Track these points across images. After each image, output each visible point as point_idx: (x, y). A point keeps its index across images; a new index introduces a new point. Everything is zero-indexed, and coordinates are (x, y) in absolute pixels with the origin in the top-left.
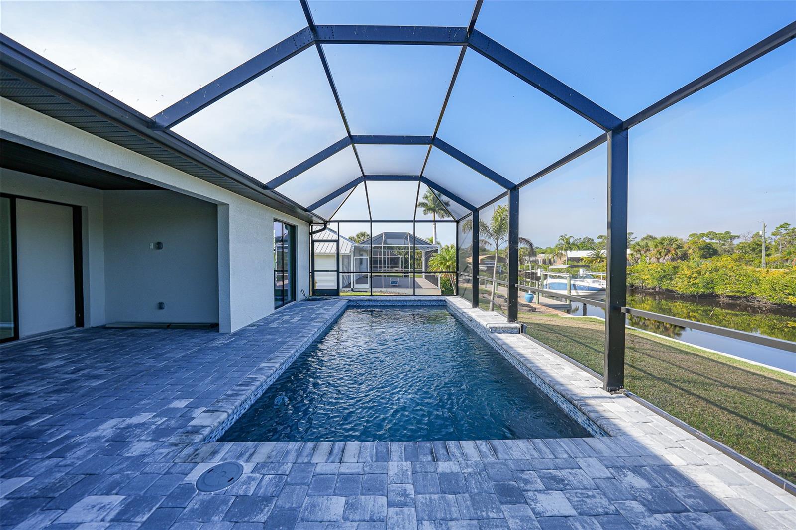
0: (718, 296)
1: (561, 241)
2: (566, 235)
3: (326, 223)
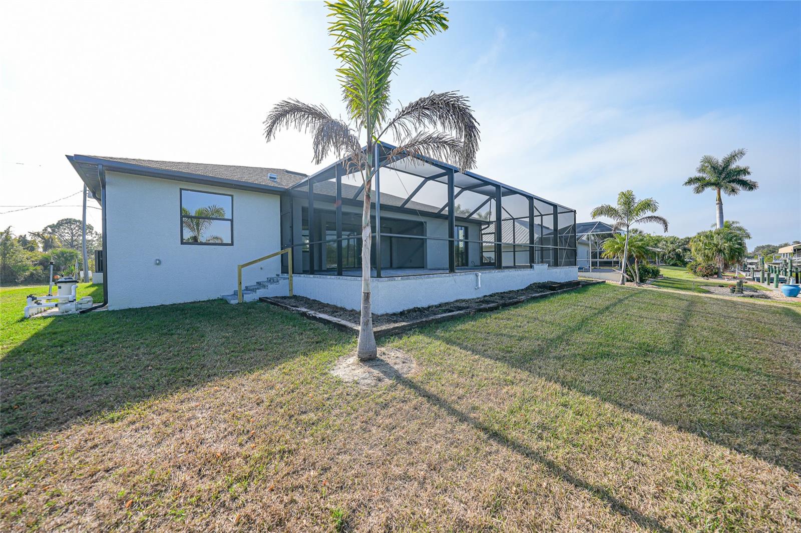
3: (489, 223)
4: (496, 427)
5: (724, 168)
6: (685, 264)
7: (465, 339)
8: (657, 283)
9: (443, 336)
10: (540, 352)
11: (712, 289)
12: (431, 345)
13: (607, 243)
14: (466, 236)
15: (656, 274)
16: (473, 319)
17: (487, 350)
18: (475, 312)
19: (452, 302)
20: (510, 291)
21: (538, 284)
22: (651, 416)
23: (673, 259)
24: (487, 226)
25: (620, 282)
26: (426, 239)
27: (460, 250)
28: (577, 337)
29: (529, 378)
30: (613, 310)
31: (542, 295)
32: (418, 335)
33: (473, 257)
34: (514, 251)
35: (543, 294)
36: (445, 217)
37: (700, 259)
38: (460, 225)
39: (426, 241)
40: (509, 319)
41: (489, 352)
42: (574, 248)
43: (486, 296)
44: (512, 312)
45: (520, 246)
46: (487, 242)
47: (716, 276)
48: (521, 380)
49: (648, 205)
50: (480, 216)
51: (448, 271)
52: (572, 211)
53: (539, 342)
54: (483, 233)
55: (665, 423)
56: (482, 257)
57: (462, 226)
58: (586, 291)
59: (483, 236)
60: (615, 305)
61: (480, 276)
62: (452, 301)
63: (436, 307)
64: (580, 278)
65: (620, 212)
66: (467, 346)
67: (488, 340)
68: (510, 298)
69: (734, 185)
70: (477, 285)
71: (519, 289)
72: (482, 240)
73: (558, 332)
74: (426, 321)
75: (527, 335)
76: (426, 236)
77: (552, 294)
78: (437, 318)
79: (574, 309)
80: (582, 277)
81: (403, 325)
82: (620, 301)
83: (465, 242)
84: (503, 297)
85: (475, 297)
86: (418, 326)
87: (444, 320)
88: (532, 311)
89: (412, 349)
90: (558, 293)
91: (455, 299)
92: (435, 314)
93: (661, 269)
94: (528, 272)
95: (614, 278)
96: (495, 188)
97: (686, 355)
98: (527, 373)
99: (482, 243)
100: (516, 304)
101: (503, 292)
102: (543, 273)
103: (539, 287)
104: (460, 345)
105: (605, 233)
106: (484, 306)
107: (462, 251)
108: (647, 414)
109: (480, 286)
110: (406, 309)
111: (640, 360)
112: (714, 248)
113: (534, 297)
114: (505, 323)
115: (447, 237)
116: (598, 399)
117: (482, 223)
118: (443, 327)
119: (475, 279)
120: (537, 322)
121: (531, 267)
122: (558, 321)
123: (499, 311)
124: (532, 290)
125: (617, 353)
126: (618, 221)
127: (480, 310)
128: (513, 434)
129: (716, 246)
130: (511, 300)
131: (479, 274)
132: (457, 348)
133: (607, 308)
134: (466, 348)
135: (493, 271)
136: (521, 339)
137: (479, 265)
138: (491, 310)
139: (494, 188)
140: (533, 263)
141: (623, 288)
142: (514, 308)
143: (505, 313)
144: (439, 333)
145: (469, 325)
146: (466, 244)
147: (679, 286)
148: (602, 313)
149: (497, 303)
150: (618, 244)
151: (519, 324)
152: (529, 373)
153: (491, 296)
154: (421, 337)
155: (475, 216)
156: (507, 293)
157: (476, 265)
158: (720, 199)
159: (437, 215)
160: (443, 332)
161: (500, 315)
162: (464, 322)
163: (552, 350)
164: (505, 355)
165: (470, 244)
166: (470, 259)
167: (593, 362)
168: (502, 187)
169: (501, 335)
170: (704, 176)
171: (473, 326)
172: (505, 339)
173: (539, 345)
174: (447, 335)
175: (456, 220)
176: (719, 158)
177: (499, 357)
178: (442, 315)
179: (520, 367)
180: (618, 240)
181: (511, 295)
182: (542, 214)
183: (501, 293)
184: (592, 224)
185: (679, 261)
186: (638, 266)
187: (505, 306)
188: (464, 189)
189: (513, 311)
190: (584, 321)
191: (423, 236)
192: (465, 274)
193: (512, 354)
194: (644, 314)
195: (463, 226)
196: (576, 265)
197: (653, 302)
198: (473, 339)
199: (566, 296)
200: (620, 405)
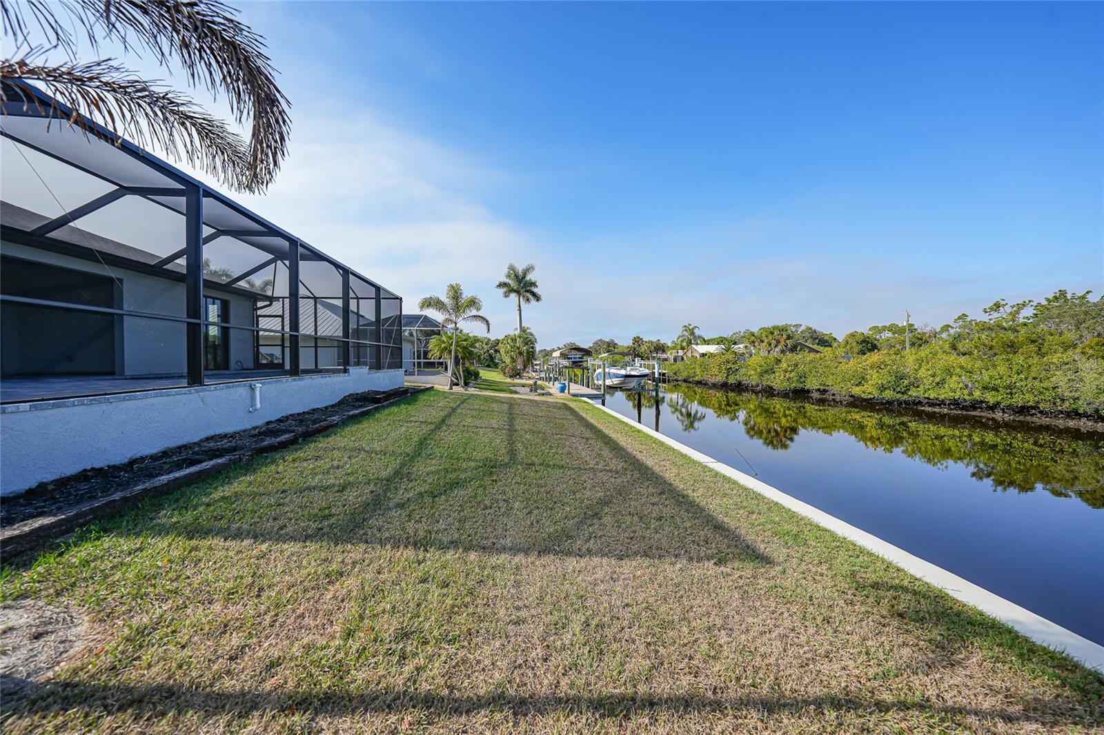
0: (808, 391)
1: (685, 333)
2: (690, 325)
3: (271, 299)
4: (326, 682)
5: (522, 278)
6: (496, 365)
7: (233, 515)
8: (479, 386)
9: (176, 523)
10: (376, 504)
11: (518, 389)
12: (144, 553)
13: (433, 341)
14: (224, 315)
15: (476, 375)
16: (247, 470)
17: (285, 526)
18: (251, 455)
19: (195, 443)
20: (314, 410)
21: (355, 396)
22: (514, 550)
23: (487, 360)
24: (269, 303)
25: (448, 387)
26: (122, 315)
27: (211, 339)
28: (420, 468)
29: (366, 555)
30: (449, 423)
31: (363, 412)
32: (98, 539)
33: (238, 352)
34: (316, 347)
35: (365, 409)
36: (175, 277)
37: (508, 360)
38: (210, 295)
39: (122, 321)
40: (317, 458)
41: (289, 529)
42: (399, 346)
43: (271, 422)
44: (320, 445)
45: (324, 339)
46: (265, 330)
47: (518, 377)
48: (354, 563)
49: (473, 303)
50: (252, 285)
51: (184, 382)
52: (397, 298)
53: (372, 487)
54: (259, 312)
55: (526, 552)
56: (257, 354)
57: (214, 298)
58: (416, 401)
59: (260, 319)
60: (449, 415)
61: (258, 389)
62: (196, 440)
63: (154, 458)
64: (409, 384)
65: (449, 307)
66: (239, 529)
67: (283, 505)
68: (314, 422)
69: (529, 295)
70: (253, 403)
71: (327, 405)
72: (257, 326)
73: (395, 464)
74: (124, 499)
75: (351, 479)
76: (122, 309)
77: (376, 409)
78: (157, 484)
79: (408, 427)
80: (410, 382)
81: (37, 525)
82: (454, 410)
83: (223, 328)
84: (302, 421)
85: (248, 426)
86: (95, 518)
87: (177, 485)
88: (353, 439)
89: (73, 585)
90: (384, 407)
91: (203, 435)
92: (151, 476)
93: (480, 371)
94: (340, 378)
95: (441, 382)
96: (288, 243)
97: (521, 464)
98: (363, 546)
99: (258, 332)
100: (326, 430)
101: (301, 412)
102: (361, 379)
103: (357, 400)
104: (226, 534)
105: (431, 329)
106: (268, 442)
107: (214, 342)
108: (511, 549)
109: (258, 406)
110: (49, 477)
111: (487, 481)
112: (518, 351)
113: (353, 415)
114: (311, 466)
115: (183, 314)
116: (461, 550)
117: (258, 297)
118: (177, 501)
119: (249, 394)
120: (363, 455)
121: (345, 371)
122: (391, 448)
123: (299, 446)
124: (348, 405)
125: (465, 478)
126: (446, 317)
127: (263, 450)
128: (359, 678)
129: (518, 348)
130: (318, 425)
131: (257, 385)
132: (217, 542)
133: (443, 421)
134: (238, 535)
135: (285, 380)
136: (343, 489)
137: (252, 367)
138: (284, 446)
139: (286, 244)
140: (349, 365)
141: (452, 394)
142: (324, 437)
143: (310, 450)
144: (167, 516)
145: (240, 484)
146: (225, 332)
147: (495, 388)
148: (439, 429)
149: (292, 432)
150: (445, 343)
151: (335, 463)
152: (365, 546)
153: (280, 421)
154: (107, 542)
155: (242, 284)
156: (308, 413)
157: (245, 367)
158: (520, 306)
159: (156, 270)
160: (176, 512)
161: (300, 454)
162: (228, 480)
163: (391, 496)
164: (319, 526)
165: (232, 332)
166: (233, 357)
167: (443, 497)
168: (301, 245)
169: (310, 489)
170: (510, 282)
171: (250, 483)
172: (316, 495)
173: (372, 492)
174: (188, 517)
175: (205, 286)
176: (520, 269)
177: (310, 532)
178: (172, 476)
179: (349, 541)
180: (444, 338)
181: (316, 416)
182: (359, 296)
183: (299, 414)
184: (418, 317)
185: (491, 363)
186: (462, 367)
187: (309, 436)
188: (220, 233)
189: (322, 443)
190: (422, 443)
191: (112, 307)
192: (227, 387)
193: (332, 520)
194: (478, 423)
195: (218, 299)
196: (401, 368)
197: (482, 408)
198: (252, 510)
199: (394, 409)
200: (484, 548)
